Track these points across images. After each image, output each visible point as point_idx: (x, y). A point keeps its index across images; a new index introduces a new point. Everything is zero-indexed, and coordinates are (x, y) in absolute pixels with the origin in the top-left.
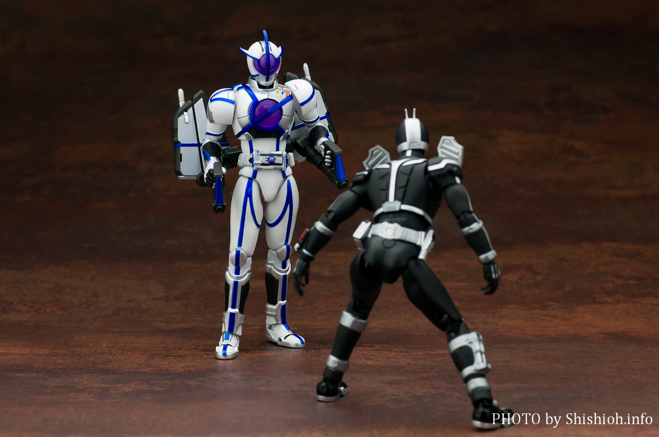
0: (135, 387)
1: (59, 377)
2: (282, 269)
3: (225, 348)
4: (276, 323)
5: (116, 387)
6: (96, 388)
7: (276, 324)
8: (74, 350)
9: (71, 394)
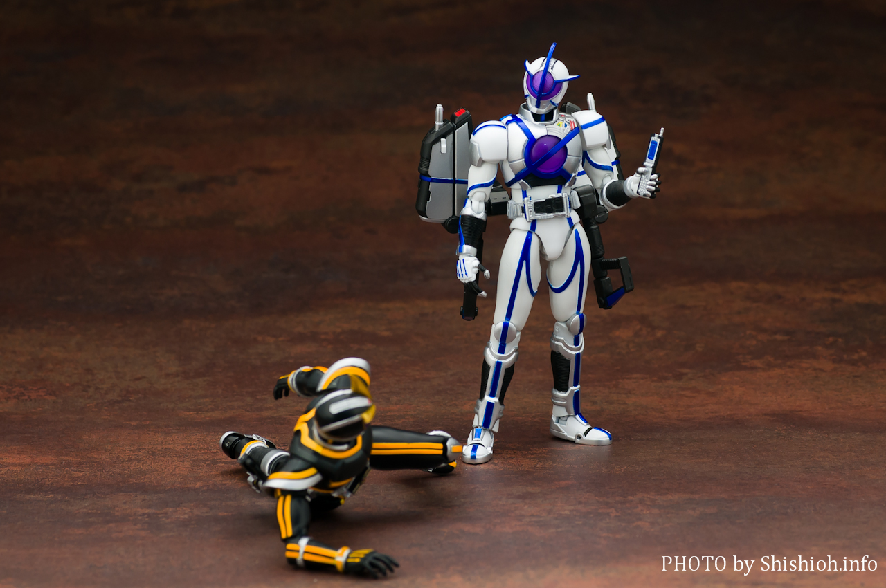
0: (191, 512)
1: (84, 499)
2: (574, 347)
3: (475, 448)
4: (566, 414)
5: (166, 513)
6: (140, 516)
7: (569, 416)
8: (89, 455)
9: (111, 525)
